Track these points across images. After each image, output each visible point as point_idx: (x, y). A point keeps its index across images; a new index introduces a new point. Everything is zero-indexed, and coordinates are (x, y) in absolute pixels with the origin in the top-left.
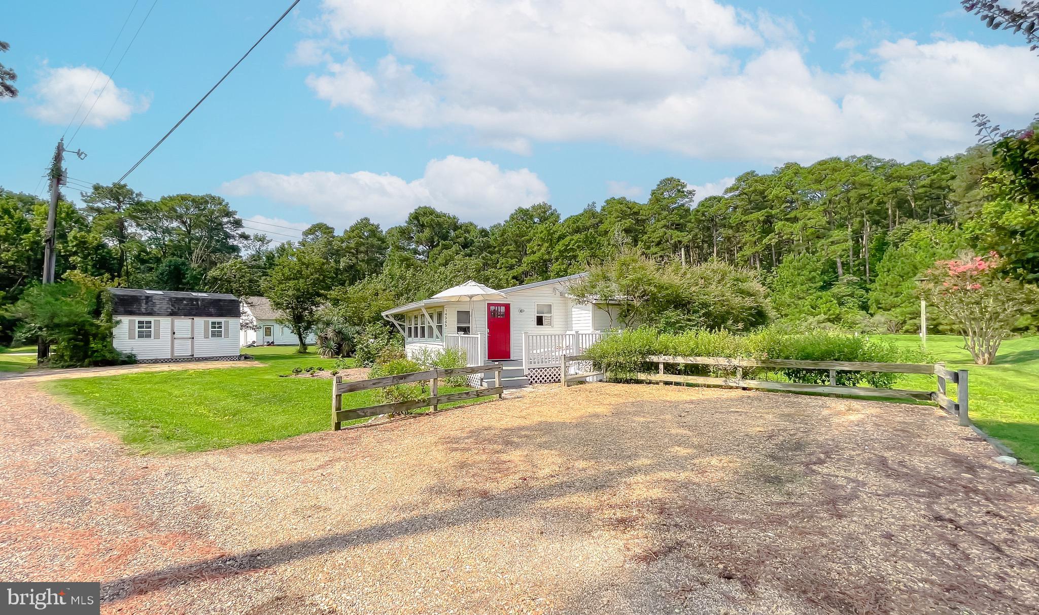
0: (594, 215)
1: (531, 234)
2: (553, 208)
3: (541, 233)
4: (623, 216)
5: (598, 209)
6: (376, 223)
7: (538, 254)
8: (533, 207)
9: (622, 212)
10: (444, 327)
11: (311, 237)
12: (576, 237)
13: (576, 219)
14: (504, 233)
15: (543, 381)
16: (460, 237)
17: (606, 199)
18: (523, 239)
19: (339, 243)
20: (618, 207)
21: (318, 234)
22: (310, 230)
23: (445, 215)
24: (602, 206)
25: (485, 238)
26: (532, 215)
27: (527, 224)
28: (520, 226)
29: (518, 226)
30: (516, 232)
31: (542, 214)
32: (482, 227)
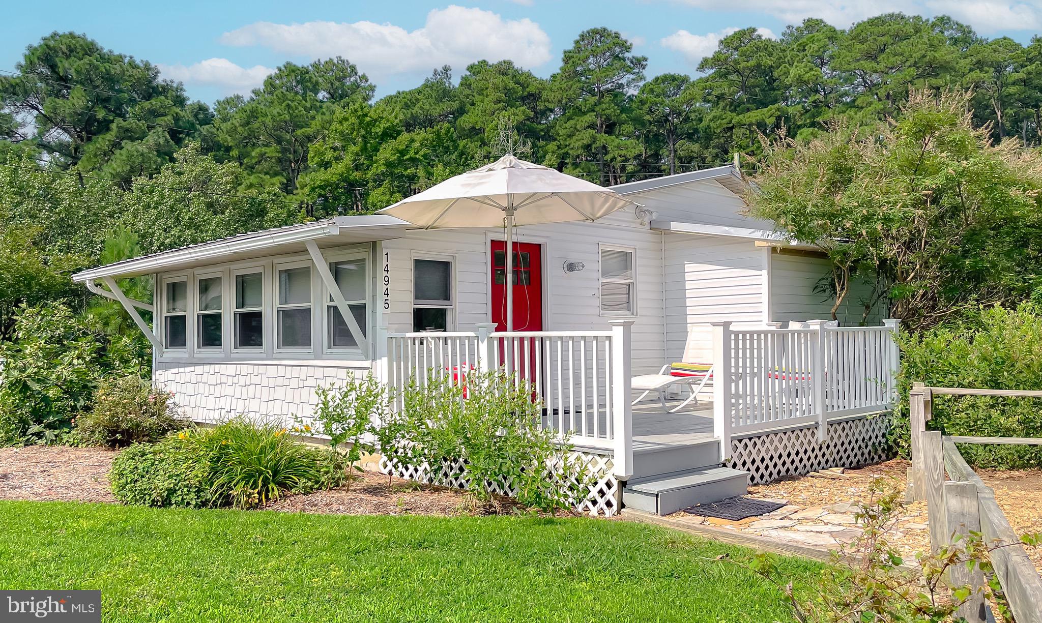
0: (445, 94)
1: (315, 125)
2: (360, 72)
4: (510, 99)
5: (456, 82)
7: (338, 168)
8: (316, 66)
9: (507, 91)
10: (381, 310)
12: (420, 135)
13: (407, 100)
14: (253, 115)
18: (297, 133)
20: (499, 80)
23: (121, 59)
24: (462, 78)
25: (207, 127)
26: (317, 83)
27: (306, 101)
28: (292, 105)
29: (288, 105)
30: (283, 117)
31: (337, 84)
32: (199, 101)
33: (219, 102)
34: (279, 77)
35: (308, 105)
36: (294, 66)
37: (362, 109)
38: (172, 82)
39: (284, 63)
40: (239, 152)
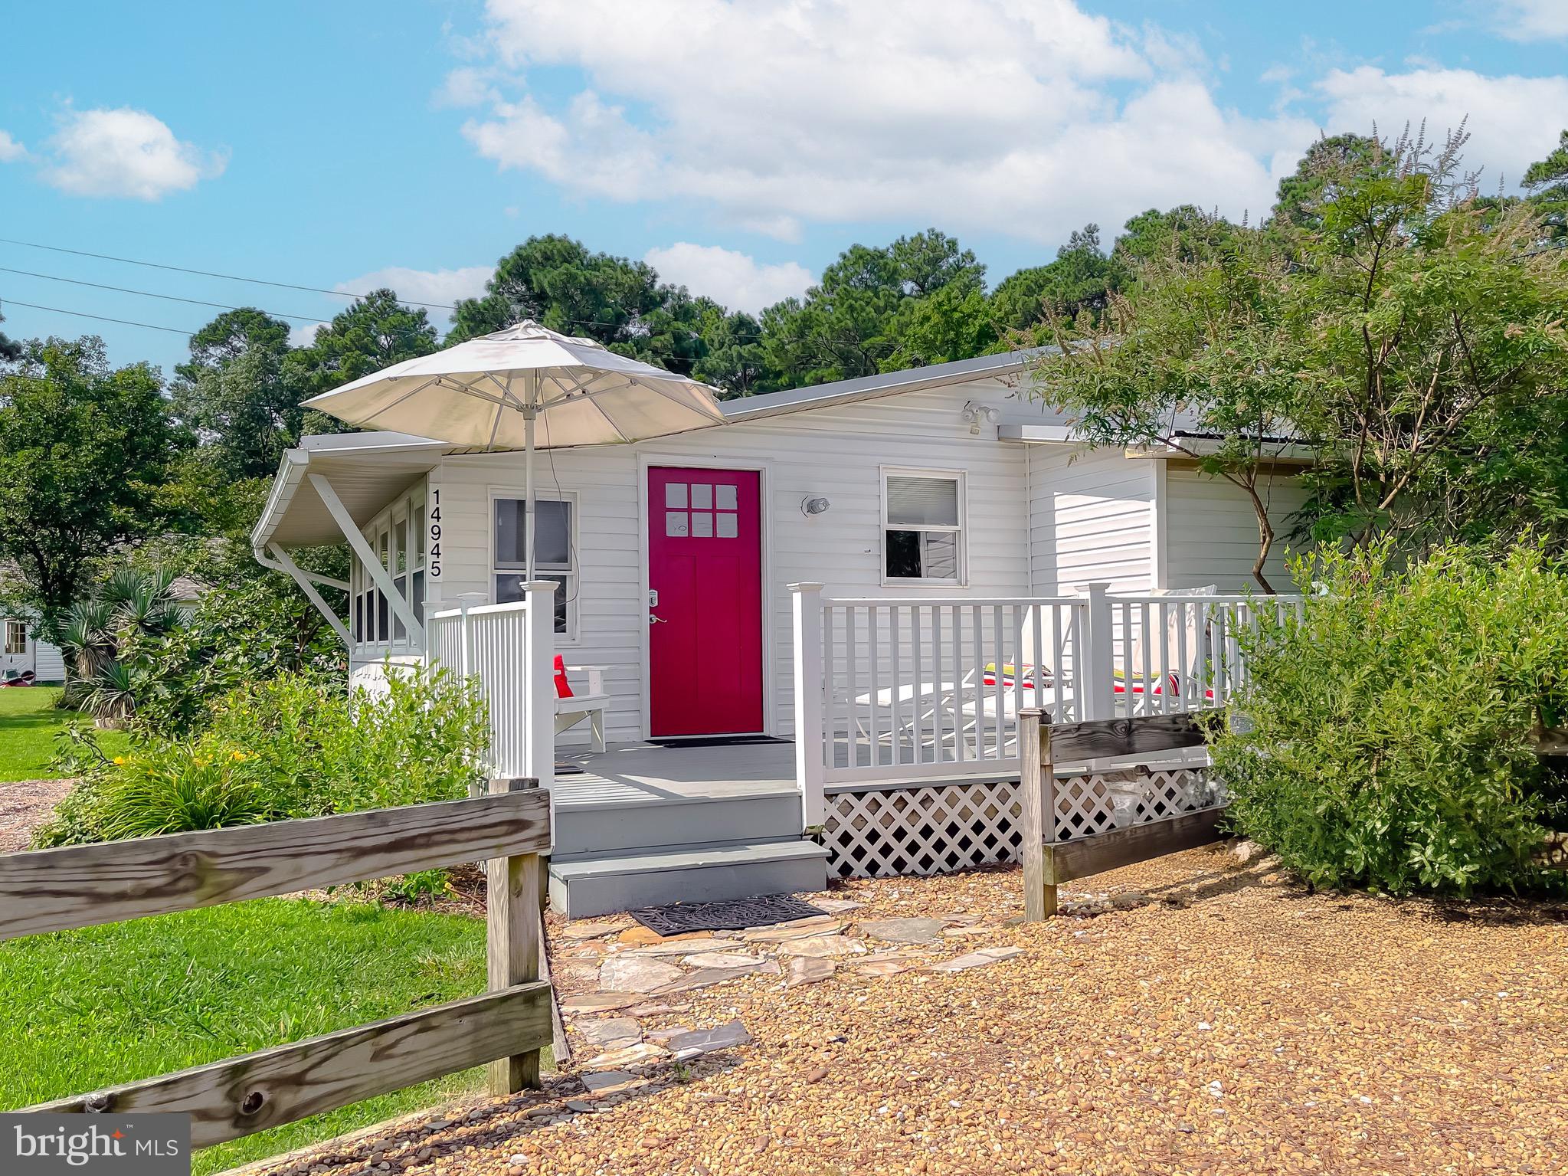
0: (1091, 267)
1: (890, 329)
2: (962, 249)
3: (922, 324)
5: (1106, 247)
6: (414, 309)
8: (898, 246)
10: (428, 578)
11: (217, 352)
13: (1033, 283)
14: (805, 324)
15: (913, 862)
16: (662, 333)
17: (1130, 216)
18: (866, 344)
19: (300, 369)
21: (237, 343)
22: (213, 328)
23: (611, 263)
24: (1118, 240)
25: (749, 346)
26: (895, 271)
27: (879, 298)
28: (857, 305)
29: (851, 306)
30: (843, 324)
31: (927, 269)
32: (739, 313)
33: (766, 311)
34: (843, 267)
35: (882, 303)
36: (864, 249)
37: (950, 300)
38: (673, 287)
39: (849, 246)
40: (790, 378)
